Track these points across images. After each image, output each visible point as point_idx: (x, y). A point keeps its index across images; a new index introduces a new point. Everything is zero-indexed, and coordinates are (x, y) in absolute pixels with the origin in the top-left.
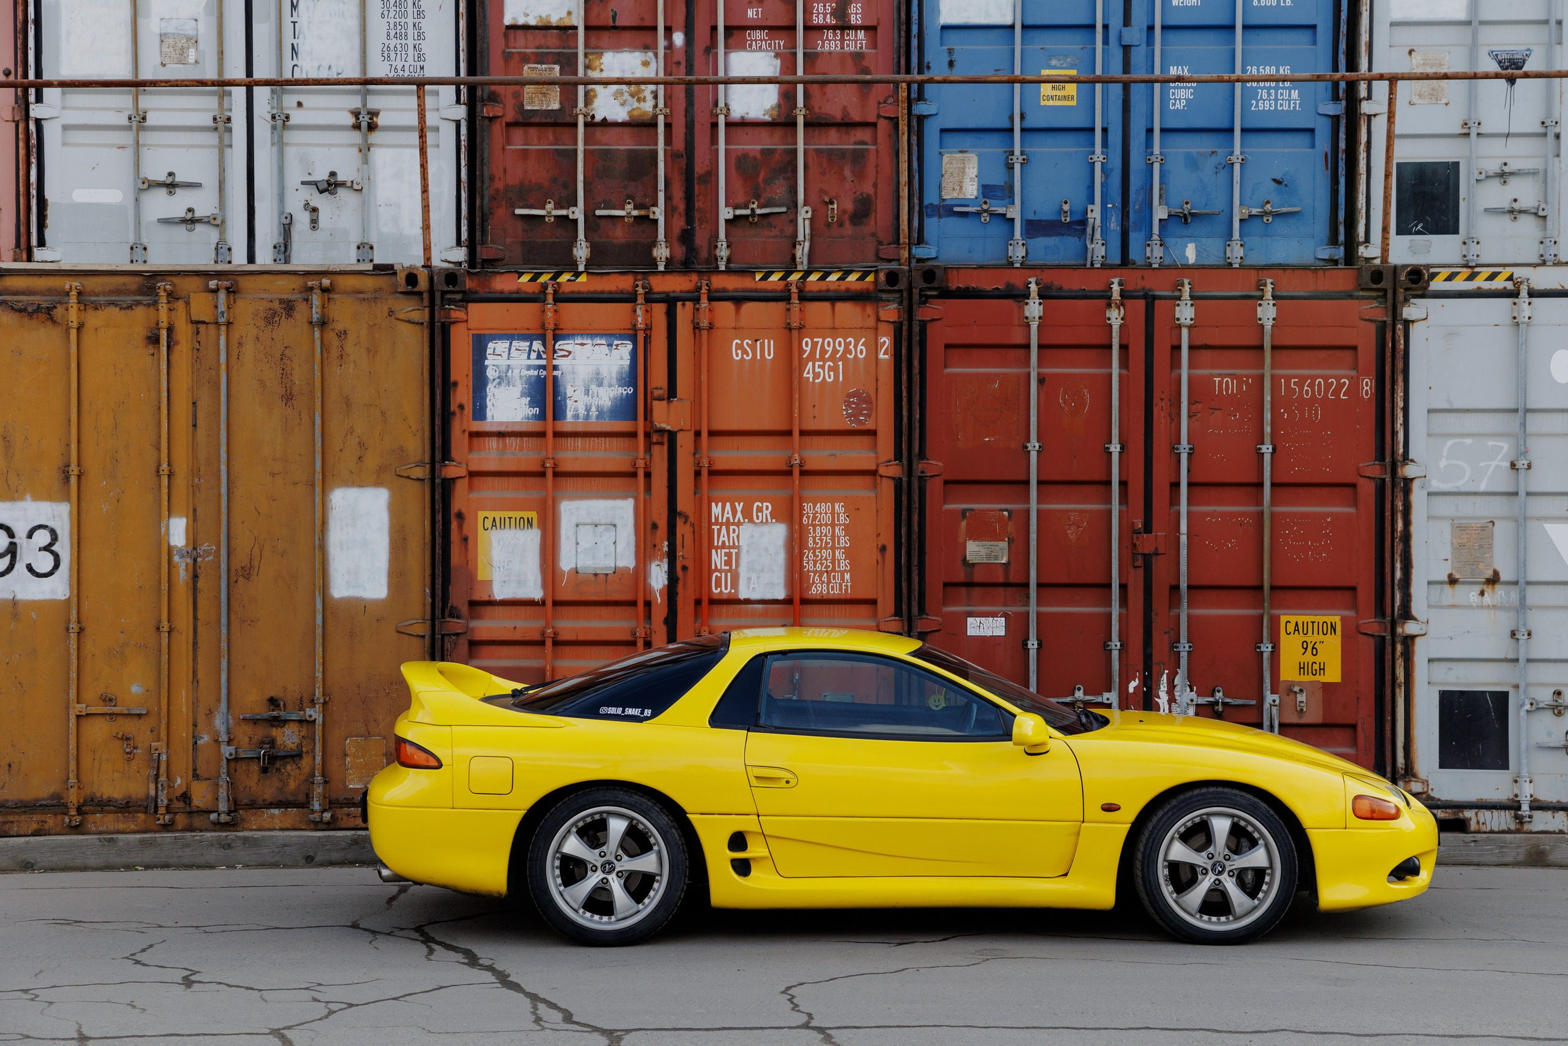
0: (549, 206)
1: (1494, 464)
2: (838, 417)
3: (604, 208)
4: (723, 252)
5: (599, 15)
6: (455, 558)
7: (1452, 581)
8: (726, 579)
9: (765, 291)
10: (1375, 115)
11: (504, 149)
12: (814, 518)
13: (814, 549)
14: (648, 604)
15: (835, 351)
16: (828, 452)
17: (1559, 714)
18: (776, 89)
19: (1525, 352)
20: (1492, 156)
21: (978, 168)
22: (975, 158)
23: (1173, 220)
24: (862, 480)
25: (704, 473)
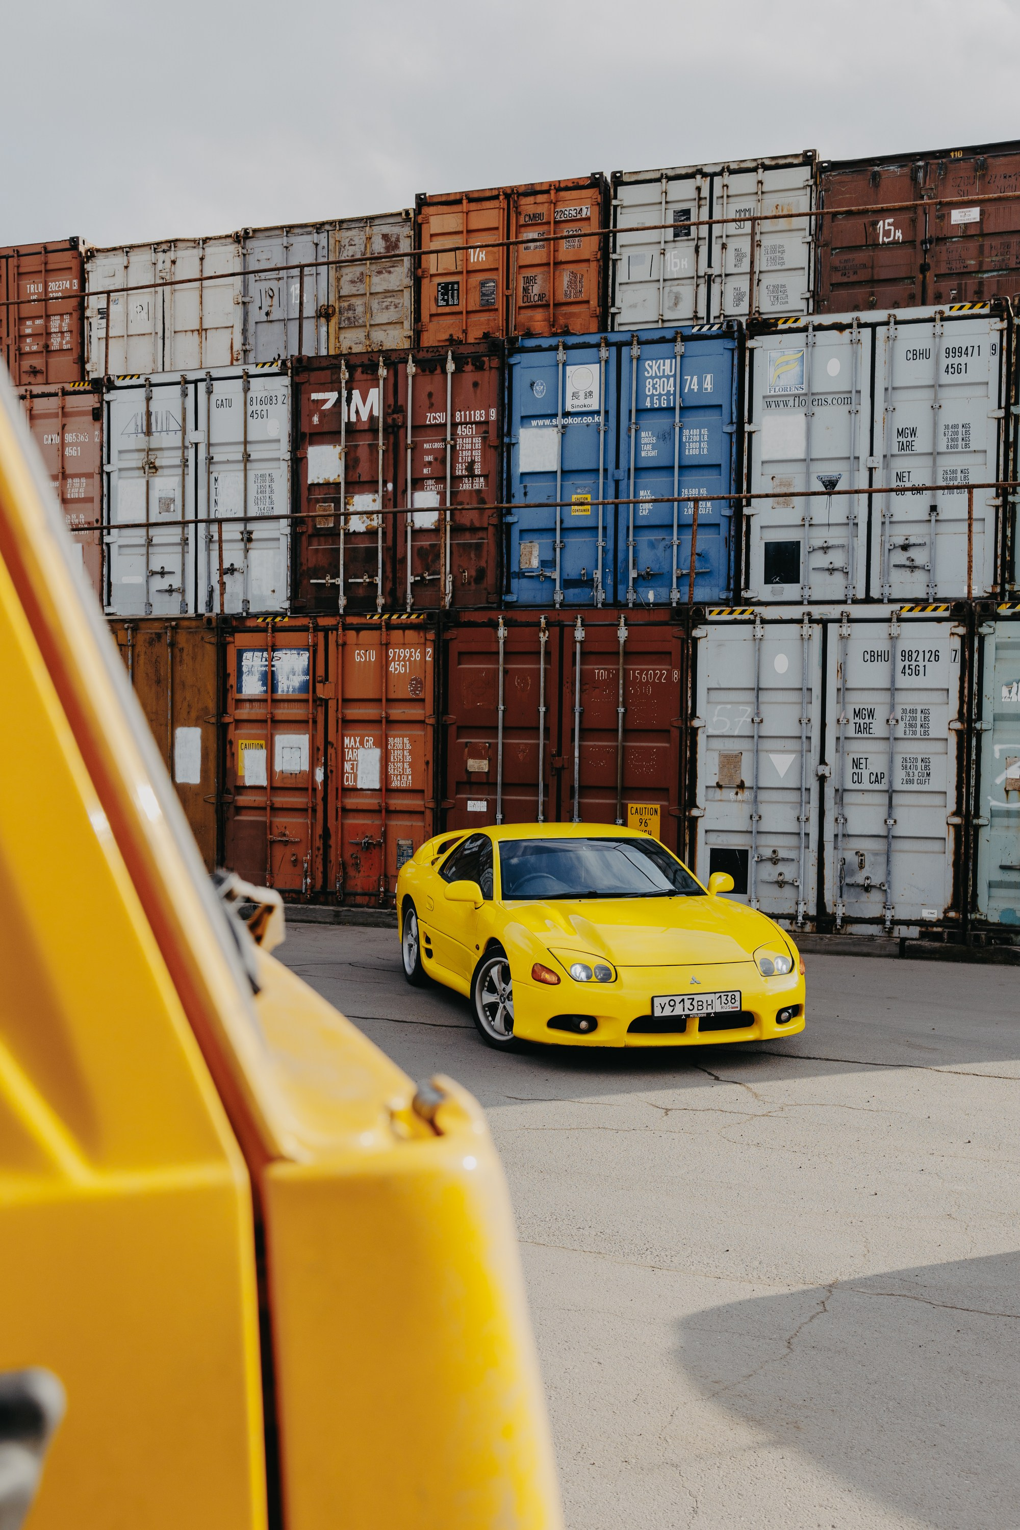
0: (327, 578)
1: (743, 719)
2: (405, 691)
3: (354, 578)
4: (410, 600)
5: (352, 475)
6: (229, 764)
7: (719, 786)
8: (351, 777)
9: (372, 624)
10: (753, 515)
11: (307, 549)
12: (394, 746)
13: (394, 762)
14: (314, 790)
15: (405, 656)
16: (402, 711)
17: (775, 863)
18: (437, 512)
19: (759, 656)
20: (818, 537)
21: (540, 551)
22: (538, 546)
23: (641, 578)
24: (418, 726)
25: (340, 721)
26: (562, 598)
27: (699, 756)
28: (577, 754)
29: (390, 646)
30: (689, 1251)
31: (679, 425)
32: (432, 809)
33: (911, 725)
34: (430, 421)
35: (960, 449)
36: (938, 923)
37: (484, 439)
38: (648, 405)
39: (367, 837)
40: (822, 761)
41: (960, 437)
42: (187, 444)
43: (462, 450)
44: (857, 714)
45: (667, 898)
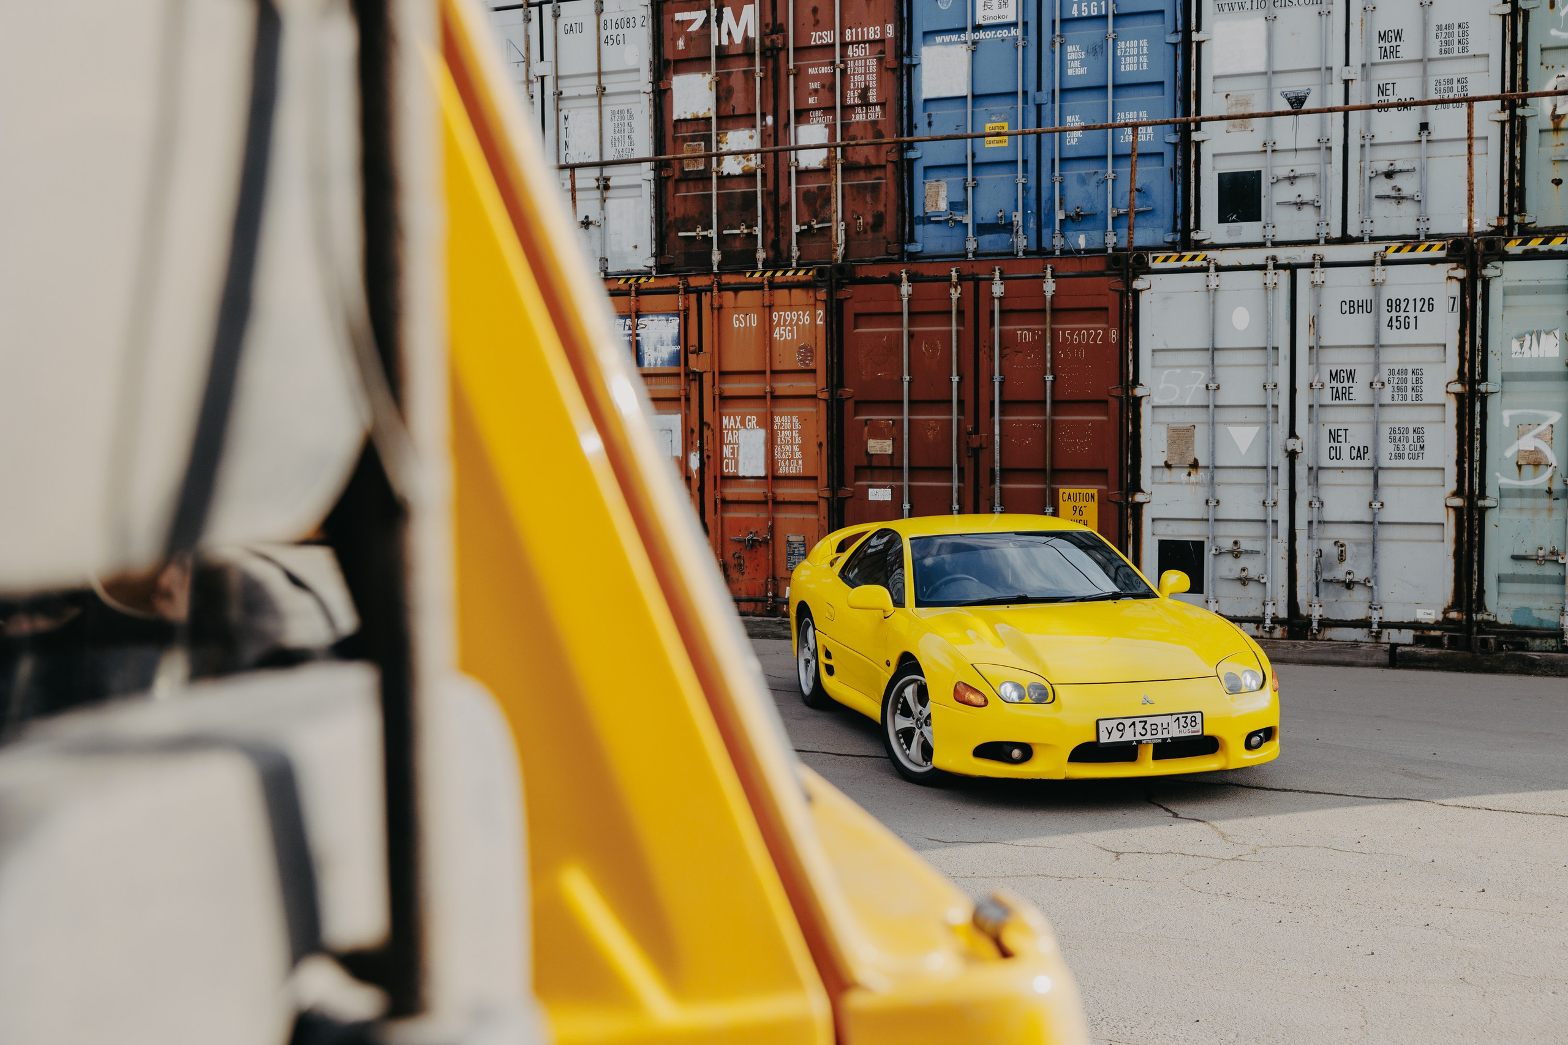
0: (698, 230)
1: (1195, 386)
2: (792, 361)
3: (729, 229)
4: (795, 253)
5: (725, 108)
7: (1168, 466)
8: (731, 463)
9: (752, 283)
10: (1203, 141)
11: (674, 196)
12: (781, 426)
13: (781, 445)
14: (689, 479)
15: (792, 320)
16: (789, 384)
17: (1236, 557)
18: (826, 149)
19: (1214, 309)
20: (1282, 166)
21: (948, 191)
22: (945, 185)
23: (1069, 220)
24: (807, 401)
25: (717, 398)
26: (975, 246)
27: (1142, 431)
28: (997, 431)
29: (773, 307)
30: (1152, 1022)
31: (1113, 36)
32: (827, 499)
33: (1400, 389)
34: (815, 41)
35: (1456, 54)
36: (1437, 626)
37: (880, 61)
38: (1075, 13)
39: (751, 533)
40: (1292, 434)
41: (1456, 39)
42: (532, 77)
43: (854, 75)
44: (1334, 376)
45: (1110, 602)
